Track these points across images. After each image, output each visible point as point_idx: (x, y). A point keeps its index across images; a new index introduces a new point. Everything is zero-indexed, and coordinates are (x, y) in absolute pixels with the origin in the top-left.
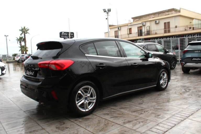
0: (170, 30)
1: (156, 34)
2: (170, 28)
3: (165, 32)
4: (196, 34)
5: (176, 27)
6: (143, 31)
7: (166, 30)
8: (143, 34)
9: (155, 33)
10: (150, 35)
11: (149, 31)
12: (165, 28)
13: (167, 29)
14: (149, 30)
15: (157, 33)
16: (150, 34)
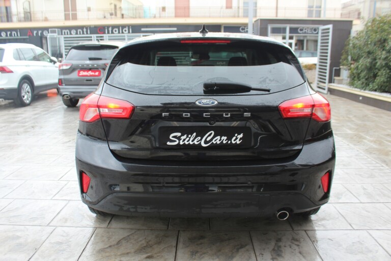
0: (76, 14)
1: (46, 20)
2: (76, 10)
3: (67, 18)
4: (127, 27)
5: (89, 10)
6: (14, 10)
7: (69, 14)
8: (15, 18)
9: (44, 19)
10: (31, 20)
11: (30, 13)
12: (66, 9)
13: (71, 13)
14: (29, 11)
15: (49, 18)
16: (33, 19)
